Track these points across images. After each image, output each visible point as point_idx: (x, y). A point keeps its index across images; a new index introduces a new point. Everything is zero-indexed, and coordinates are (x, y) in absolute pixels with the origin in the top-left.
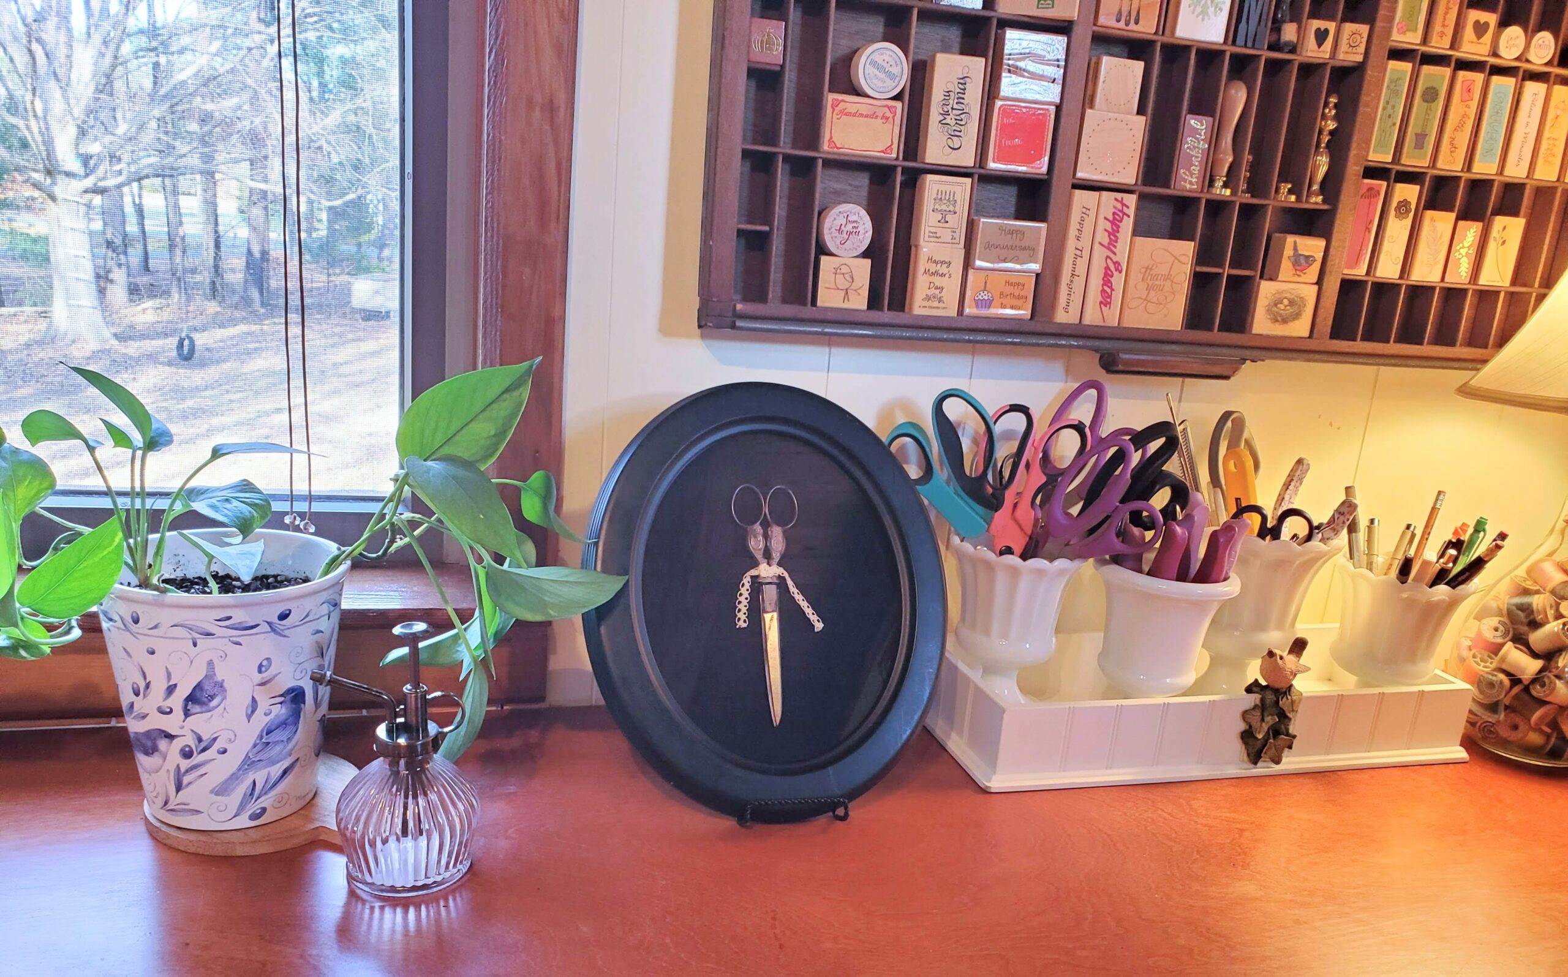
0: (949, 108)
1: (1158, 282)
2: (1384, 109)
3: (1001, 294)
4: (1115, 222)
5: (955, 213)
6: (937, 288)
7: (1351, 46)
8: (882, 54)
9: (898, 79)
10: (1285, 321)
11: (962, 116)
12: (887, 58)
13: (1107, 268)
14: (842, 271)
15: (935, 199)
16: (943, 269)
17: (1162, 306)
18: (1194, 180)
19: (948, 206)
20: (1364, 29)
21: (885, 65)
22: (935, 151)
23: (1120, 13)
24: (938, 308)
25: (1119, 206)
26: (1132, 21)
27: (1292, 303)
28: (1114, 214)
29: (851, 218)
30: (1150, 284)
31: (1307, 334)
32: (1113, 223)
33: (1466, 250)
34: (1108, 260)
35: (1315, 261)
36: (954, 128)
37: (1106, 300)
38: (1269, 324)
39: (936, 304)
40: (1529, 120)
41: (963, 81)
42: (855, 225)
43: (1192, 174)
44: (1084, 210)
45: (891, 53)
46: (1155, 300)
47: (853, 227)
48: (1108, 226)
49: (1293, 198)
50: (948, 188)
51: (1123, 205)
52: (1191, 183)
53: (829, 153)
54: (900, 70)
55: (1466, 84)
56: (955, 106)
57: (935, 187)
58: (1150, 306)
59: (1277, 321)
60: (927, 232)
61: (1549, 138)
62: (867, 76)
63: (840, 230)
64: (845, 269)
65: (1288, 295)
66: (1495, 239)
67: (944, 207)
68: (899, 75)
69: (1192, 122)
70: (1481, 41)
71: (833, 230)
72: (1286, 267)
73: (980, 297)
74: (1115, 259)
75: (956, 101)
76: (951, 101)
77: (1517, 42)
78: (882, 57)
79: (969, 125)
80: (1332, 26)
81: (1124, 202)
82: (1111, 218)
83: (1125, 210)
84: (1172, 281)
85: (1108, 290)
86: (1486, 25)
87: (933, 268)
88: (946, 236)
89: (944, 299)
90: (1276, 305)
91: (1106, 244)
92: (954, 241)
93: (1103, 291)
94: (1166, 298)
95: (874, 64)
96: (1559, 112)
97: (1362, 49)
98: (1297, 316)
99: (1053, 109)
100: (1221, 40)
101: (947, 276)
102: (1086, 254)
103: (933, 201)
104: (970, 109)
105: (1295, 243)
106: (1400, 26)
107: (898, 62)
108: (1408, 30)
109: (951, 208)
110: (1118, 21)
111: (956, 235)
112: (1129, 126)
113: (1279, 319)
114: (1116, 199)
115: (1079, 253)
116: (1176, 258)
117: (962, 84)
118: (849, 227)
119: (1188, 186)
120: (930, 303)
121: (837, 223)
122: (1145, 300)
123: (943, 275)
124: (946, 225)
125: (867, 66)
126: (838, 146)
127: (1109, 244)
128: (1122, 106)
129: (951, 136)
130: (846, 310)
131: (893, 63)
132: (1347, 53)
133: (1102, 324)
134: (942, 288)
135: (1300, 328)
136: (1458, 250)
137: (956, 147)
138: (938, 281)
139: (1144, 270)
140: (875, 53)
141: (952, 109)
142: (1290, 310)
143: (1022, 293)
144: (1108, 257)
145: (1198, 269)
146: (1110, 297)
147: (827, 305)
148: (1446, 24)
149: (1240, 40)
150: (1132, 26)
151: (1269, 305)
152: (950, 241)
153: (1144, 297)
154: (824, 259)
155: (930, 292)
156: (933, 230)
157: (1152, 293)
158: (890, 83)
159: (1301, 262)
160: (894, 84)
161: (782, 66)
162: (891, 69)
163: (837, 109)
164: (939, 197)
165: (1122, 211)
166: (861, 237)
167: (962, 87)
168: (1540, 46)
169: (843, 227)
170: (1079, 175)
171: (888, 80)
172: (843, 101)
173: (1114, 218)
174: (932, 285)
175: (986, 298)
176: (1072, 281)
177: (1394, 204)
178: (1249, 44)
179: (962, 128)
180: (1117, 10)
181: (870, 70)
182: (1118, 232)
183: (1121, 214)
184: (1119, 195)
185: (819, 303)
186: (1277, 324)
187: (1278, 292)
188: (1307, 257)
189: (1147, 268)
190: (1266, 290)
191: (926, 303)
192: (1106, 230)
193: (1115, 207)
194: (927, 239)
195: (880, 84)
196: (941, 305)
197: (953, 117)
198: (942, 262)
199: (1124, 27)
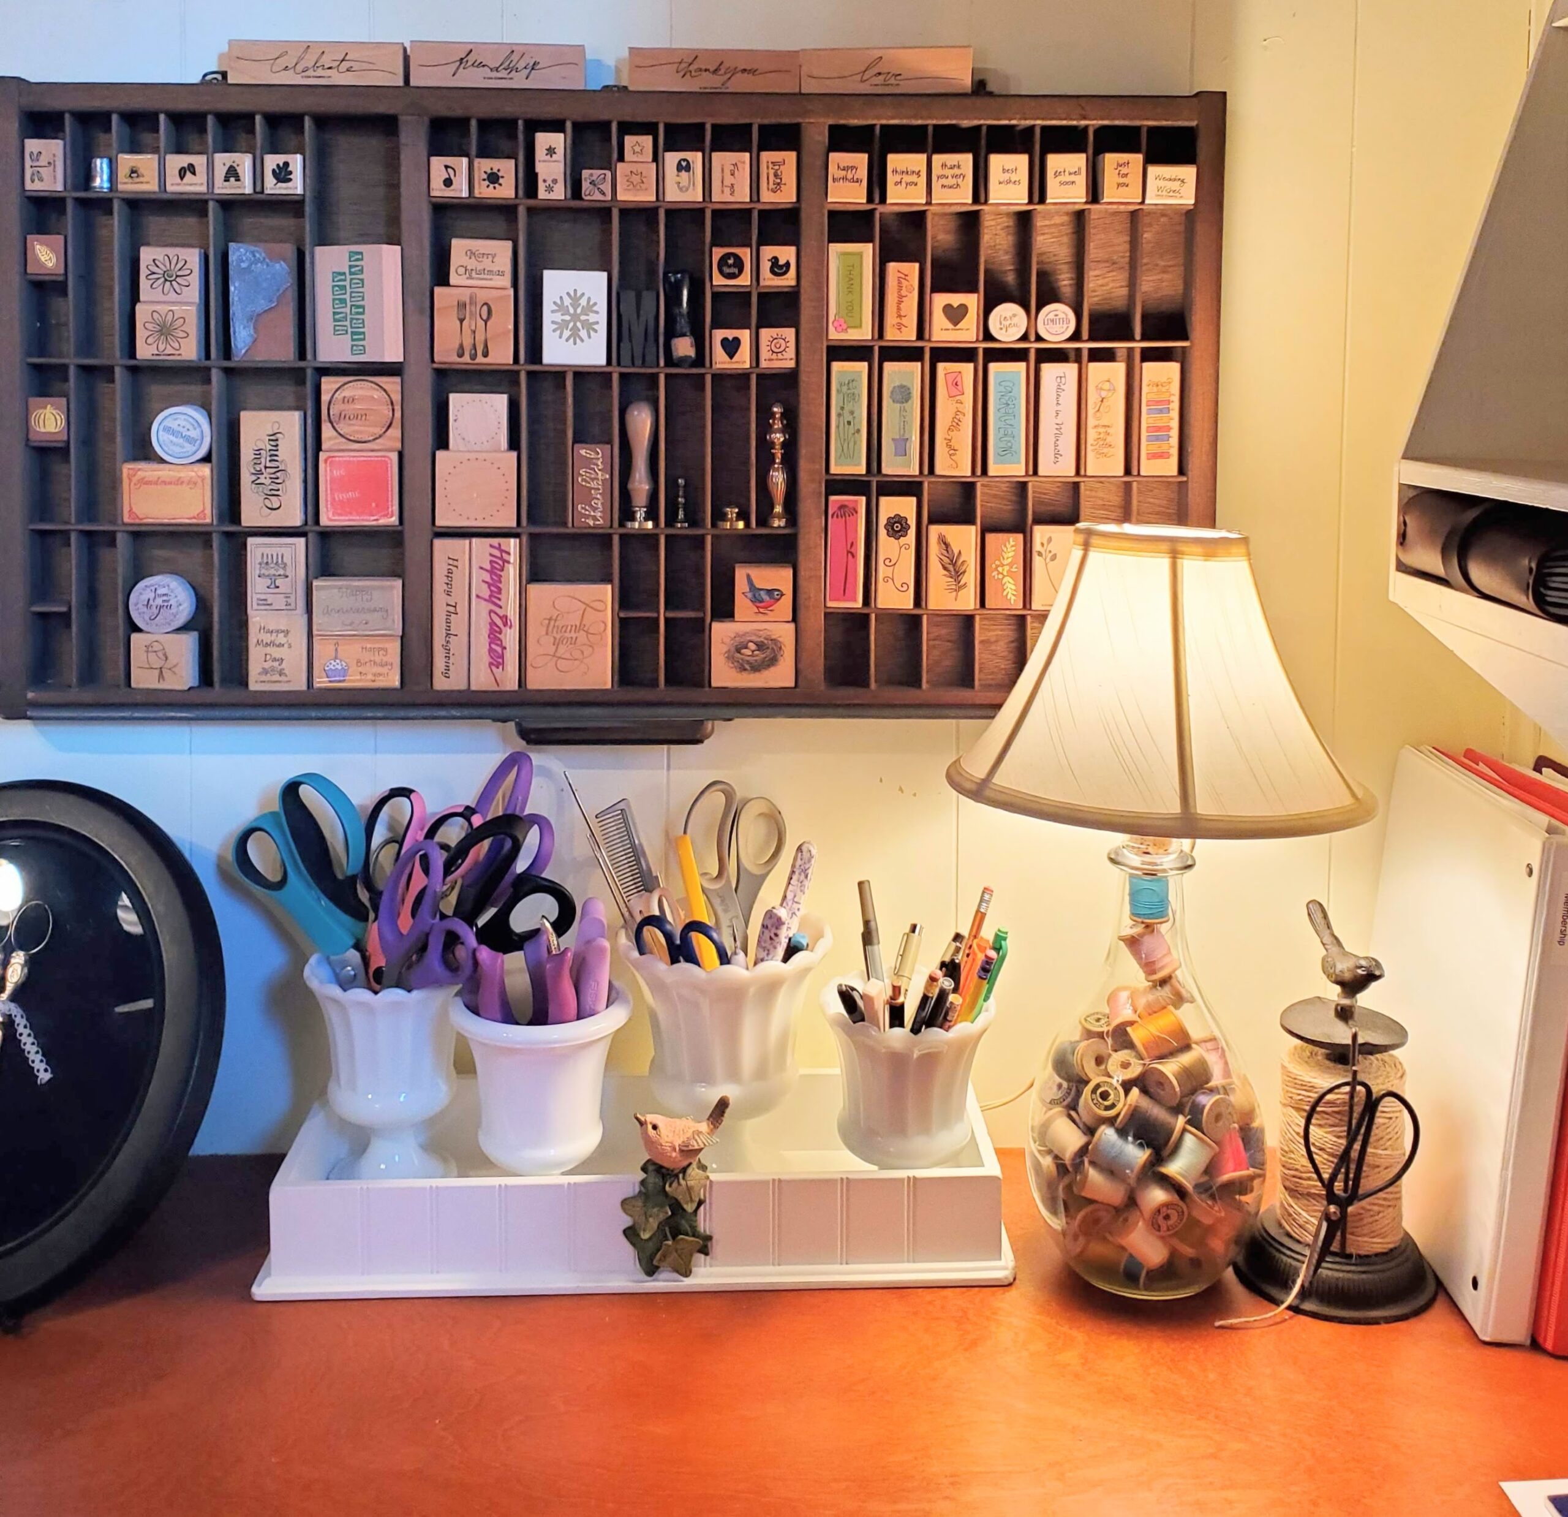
0: (262, 466)
1: (567, 635)
2: (839, 415)
3: (358, 661)
4: (496, 569)
5: (287, 577)
6: (275, 660)
7: (773, 352)
8: (176, 419)
9: (198, 442)
10: (756, 668)
11: (278, 474)
12: (183, 423)
13: (493, 623)
14: (155, 649)
15: (260, 564)
16: (281, 638)
17: (577, 663)
18: (599, 514)
19: (277, 570)
20: (789, 333)
21: (181, 429)
22: (252, 514)
23: (461, 347)
24: (279, 682)
25: (497, 553)
26: (479, 353)
27: (760, 646)
28: (491, 562)
29: (159, 592)
30: (558, 637)
31: (792, 684)
32: (491, 572)
33: (1007, 568)
34: (492, 614)
35: (782, 595)
36: (271, 487)
37: (497, 660)
38: (733, 673)
39: (276, 677)
40: (1059, 408)
41: (274, 438)
42: (165, 598)
43: (595, 509)
44: (451, 562)
45: (186, 417)
46: (567, 656)
47: (164, 601)
48: (487, 577)
49: (741, 525)
50: (274, 551)
51: (502, 551)
52: (595, 518)
53: (131, 525)
54: (199, 433)
55: (950, 378)
56: (268, 464)
57: (259, 552)
58: (562, 664)
59: (745, 670)
60: (255, 600)
61: (1096, 427)
62: (161, 442)
63: (148, 605)
64: (156, 646)
65: (754, 638)
66: (1040, 554)
67: (272, 572)
68: (199, 438)
69: (583, 452)
70: (958, 327)
71: (140, 606)
72: (742, 603)
73: (331, 667)
74: (500, 612)
75: (268, 458)
76: (263, 460)
77: (1015, 320)
78: (178, 422)
79: (287, 483)
80: (745, 335)
81: (503, 547)
82: (488, 567)
83: (505, 556)
84: (587, 632)
85: (499, 649)
86: (963, 309)
87: (267, 638)
88: (279, 602)
89: (286, 671)
90: (738, 651)
91: (487, 597)
92: (288, 607)
93: (491, 650)
94: (583, 653)
95: (168, 430)
96: (1104, 394)
97: (791, 353)
98: (773, 661)
99: (394, 457)
100: (603, 361)
101: (286, 646)
102: (463, 608)
103: (258, 566)
104: (286, 466)
105: (748, 576)
106: (836, 324)
107: (196, 425)
108: (848, 327)
109: (281, 572)
110: (461, 355)
111: (292, 600)
112: (496, 466)
113: (747, 667)
114: (491, 546)
115: (452, 609)
116: (587, 605)
117: (272, 440)
118: (159, 601)
119: (591, 523)
120: (268, 678)
121: (145, 597)
122: (554, 656)
123: (281, 645)
124: (277, 590)
125: (161, 433)
126: (141, 517)
127: (490, 596)
128: (485, 443)
129: (268, 496)
130: (163, 691)
131: (191, 428)
132: (770, 360)
133: (496, 688)
134: (282, 660)
135: (781, 676)
136: (996, 569)
137: (275, 506)
138: (276, 652)
139: (547, 622)
140: (169, 419)
141: (266, 467)
142: (760, 656)
143: (385, 659)
144: (491, 611)
145: (622, 615)
146: (502, 657)
147: (141, 686)
148: (903, 313)
149: (626, 358)
150: (480, 359)
151: (729, 651)
152: (284, 608)
153: (552, 653)
154: (134, 637)
155: (267, 665)
156: (263, 597)
157: (562, 650)
158: (190, 448)
159: (763, 599)
160: (194, 449)
161: (68, 442)
162: (188, 433)
163: (135, 479)
164: (265, 561)
165: (501, 558)
166: (174, 610)
167: (273, 443)
168: (1052, 321)
169: (151, 602)
170: (438, 523)
171: (186, 445)
172: (139, 470)
173: (492, 567)
174: (268, 657)
175: (339, 667)
176: (448, 642)
177: (883, 521)
178: (638, 362)
179: (280, 486)
180: (457, 346)
181: (165, 437)
182: (500, 582)
183: (501, 562)
184: (495, 541)
185: (133, 685)
186: (745, 674)
187: (737, 635)
188: (770, 592)
189: (550, 620)
190: (721, 633)
191: (263, 678)
192: (483, 581)
193: (491, 555)
194: (255, 606)
195: (177, 449)
196: (283, 678)
197: (268, 476)
198: (277, 631)
199: (469, 361)
